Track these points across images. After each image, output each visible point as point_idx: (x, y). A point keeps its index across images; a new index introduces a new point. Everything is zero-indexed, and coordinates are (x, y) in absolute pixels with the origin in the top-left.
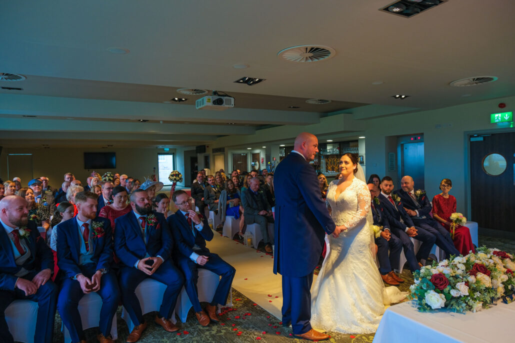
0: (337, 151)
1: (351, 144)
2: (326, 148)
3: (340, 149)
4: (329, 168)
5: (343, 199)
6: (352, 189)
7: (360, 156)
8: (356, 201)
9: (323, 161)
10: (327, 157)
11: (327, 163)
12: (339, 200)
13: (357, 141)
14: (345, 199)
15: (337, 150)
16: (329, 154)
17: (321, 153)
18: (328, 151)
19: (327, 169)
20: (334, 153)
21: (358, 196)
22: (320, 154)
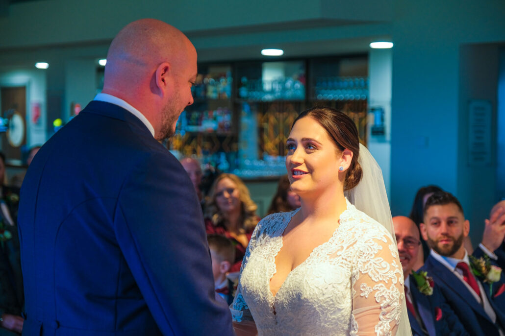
0: (295, 88)
1: (346, 66)
2: (259, 76)
3: (306, 80)
4: (270, 145)
5: (299, 296)
6: (334, 255)
7: (373, 110)
8: (346, 304)
9: (249, 122)
10: (263, 107)
11: (261, 131)
12: (282, 299)
13: (364, 56)
14: (307, 294)
15: (298, 85)
16: (268, 97)
17: (244, 92)
18: (267, 87)
19: (261, 147)
20: (289, 95)
21: (354, 282)
22: (239, 96)
